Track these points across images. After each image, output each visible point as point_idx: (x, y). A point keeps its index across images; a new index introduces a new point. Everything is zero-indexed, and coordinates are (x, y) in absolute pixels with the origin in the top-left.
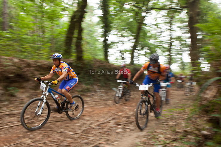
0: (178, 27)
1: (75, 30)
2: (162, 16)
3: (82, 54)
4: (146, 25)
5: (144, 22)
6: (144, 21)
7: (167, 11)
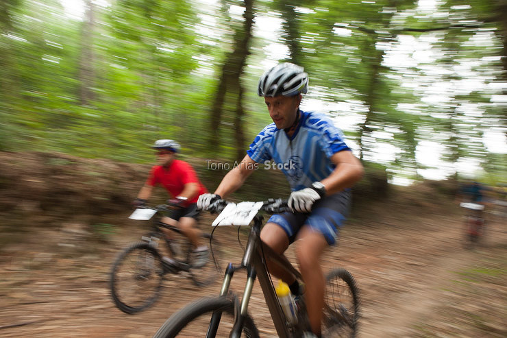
0: (474, 70)
1: (227, 93)
2: (432, 46)
3: (243, 145)
4: (387, 69)
5: (383, 64)
6: (383, 60)
7: (443, 33)
